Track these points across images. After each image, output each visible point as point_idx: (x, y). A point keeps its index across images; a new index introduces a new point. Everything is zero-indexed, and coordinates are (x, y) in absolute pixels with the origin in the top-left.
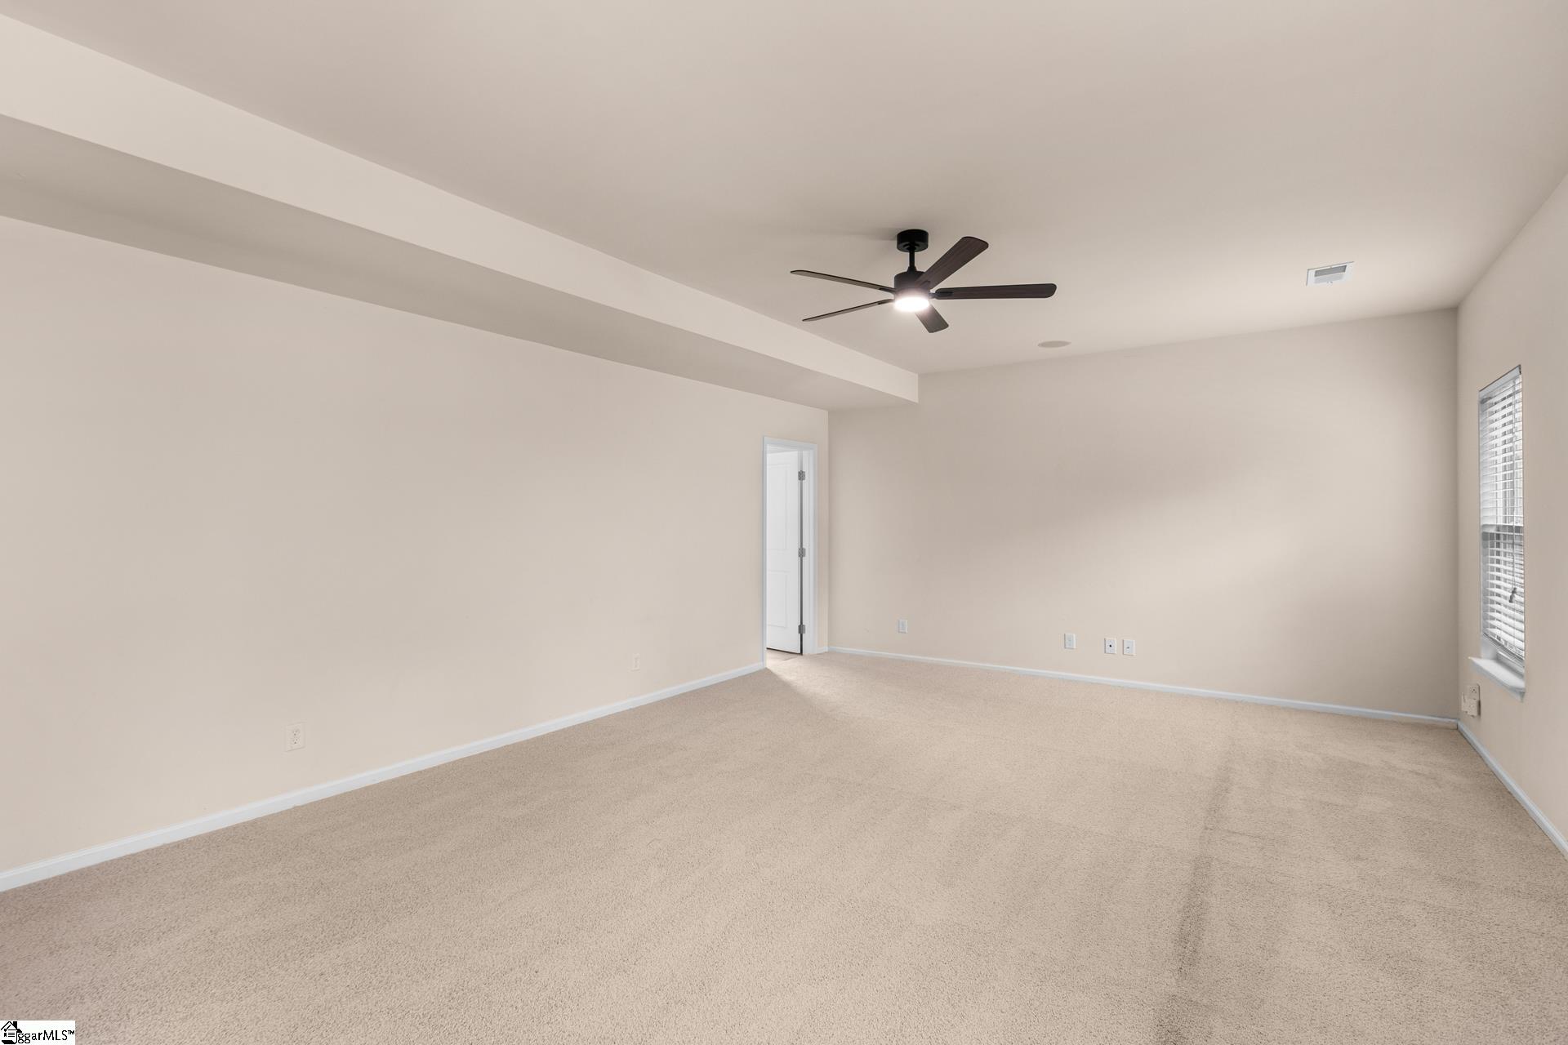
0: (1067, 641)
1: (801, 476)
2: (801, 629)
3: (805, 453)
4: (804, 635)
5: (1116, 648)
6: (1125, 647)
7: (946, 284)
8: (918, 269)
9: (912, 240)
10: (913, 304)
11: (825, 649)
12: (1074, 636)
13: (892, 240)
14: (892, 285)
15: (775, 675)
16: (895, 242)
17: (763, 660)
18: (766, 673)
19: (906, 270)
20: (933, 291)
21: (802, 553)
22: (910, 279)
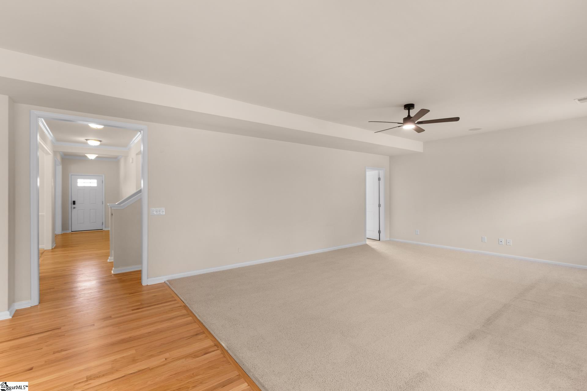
0: (483, 239)
1: (379, 179)
2: (379, 232)
3: (381, 171)
4: (380, 234)
5: (503, 243)
6: (508, 242)
7: (420, 120)
8: (411, 116)
9: (409, 107)
10: (410, 127)
11: (388, 239)
12: (486, 237)
13: (402, 107)
14: (402, 122)
15: (369, 246)
16: (403, 108)
17: (365, 241)
18: (367, 245)
19: (407, 117)
20: (416, 122)
21: (379, 206)
22: (408, 119)
